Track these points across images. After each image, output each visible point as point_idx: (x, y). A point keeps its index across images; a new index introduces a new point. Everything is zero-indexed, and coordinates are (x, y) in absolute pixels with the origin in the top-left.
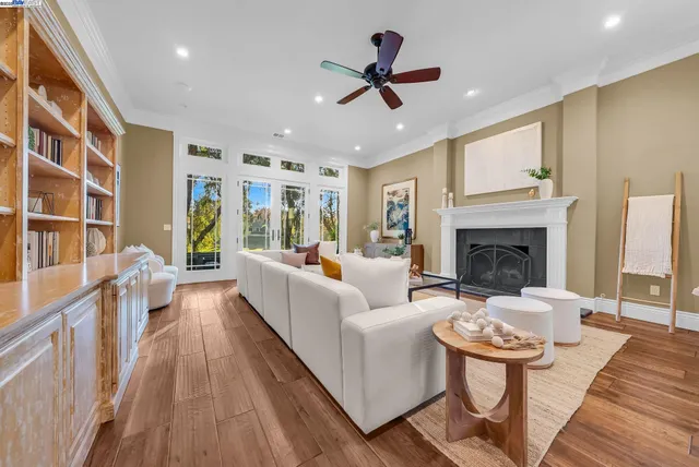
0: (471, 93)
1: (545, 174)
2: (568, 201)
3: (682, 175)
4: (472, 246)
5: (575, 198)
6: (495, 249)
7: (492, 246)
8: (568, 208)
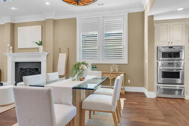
0: (13, 8)
1: (41, 44)
2: (47, 53)
3: (68, 48)
4: (21, 69)
5: (48, 53)
6: (28, 70)
7: (27, 69)
8: (47, 56)
